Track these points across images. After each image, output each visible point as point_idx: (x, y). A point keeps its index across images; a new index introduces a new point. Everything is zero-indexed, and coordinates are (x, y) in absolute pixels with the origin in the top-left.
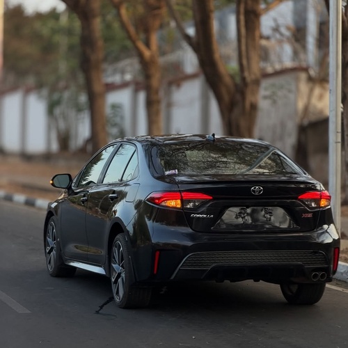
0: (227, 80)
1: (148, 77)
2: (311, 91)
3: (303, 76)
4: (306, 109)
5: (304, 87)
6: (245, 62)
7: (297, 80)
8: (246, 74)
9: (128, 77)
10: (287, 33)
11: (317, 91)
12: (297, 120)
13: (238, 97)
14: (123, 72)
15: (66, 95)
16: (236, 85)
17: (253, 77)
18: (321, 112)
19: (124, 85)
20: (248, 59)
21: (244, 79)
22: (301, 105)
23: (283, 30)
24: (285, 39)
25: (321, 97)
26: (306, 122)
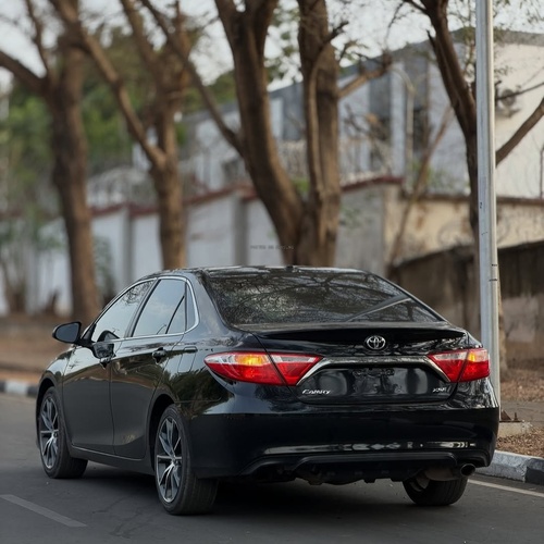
0: (290, 196)
1: (163, 194)
2: (406, 213)
3: (393, 191)
4: (399, 239)
5: (394, 208)
6: (317, 169)
7: (384, 196)
8: (320, 187)
9: (117, 198)
10: (365, 127)
11: (414, 213)
12: (387, 259)
13: (308, 221)
14: (110, 189)
15: (19, 225)
16: (304, 204)
17: (330, 191)
18: (422, 246)
19: (112, 209)
20: (322, 164)
21: (315, 195)
22: (390, 236)
23: (360, 122)
24: (362, 135)
25: (420, 223)
26: (398, 261)
